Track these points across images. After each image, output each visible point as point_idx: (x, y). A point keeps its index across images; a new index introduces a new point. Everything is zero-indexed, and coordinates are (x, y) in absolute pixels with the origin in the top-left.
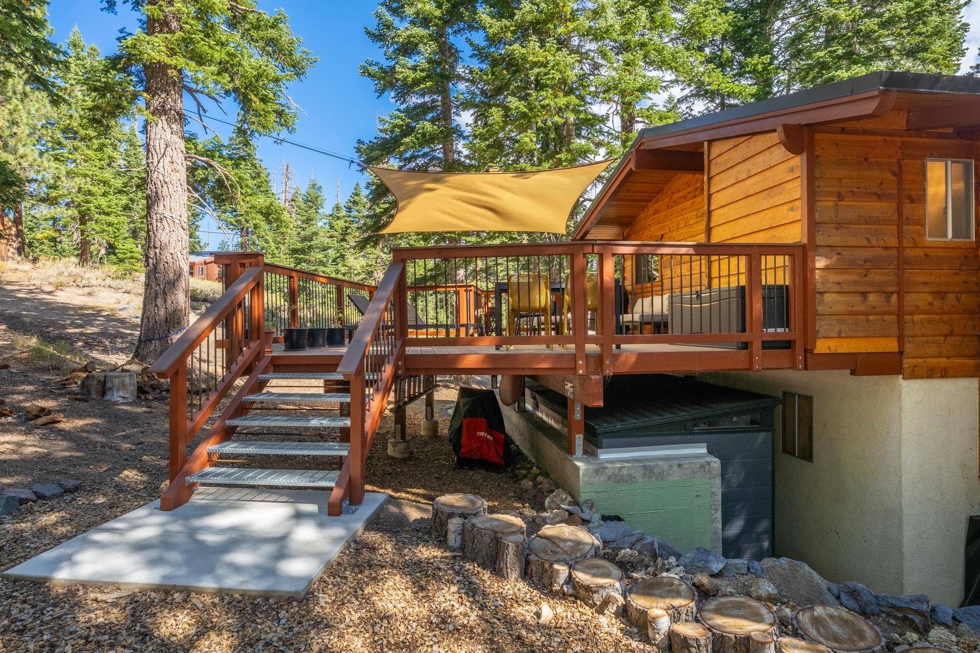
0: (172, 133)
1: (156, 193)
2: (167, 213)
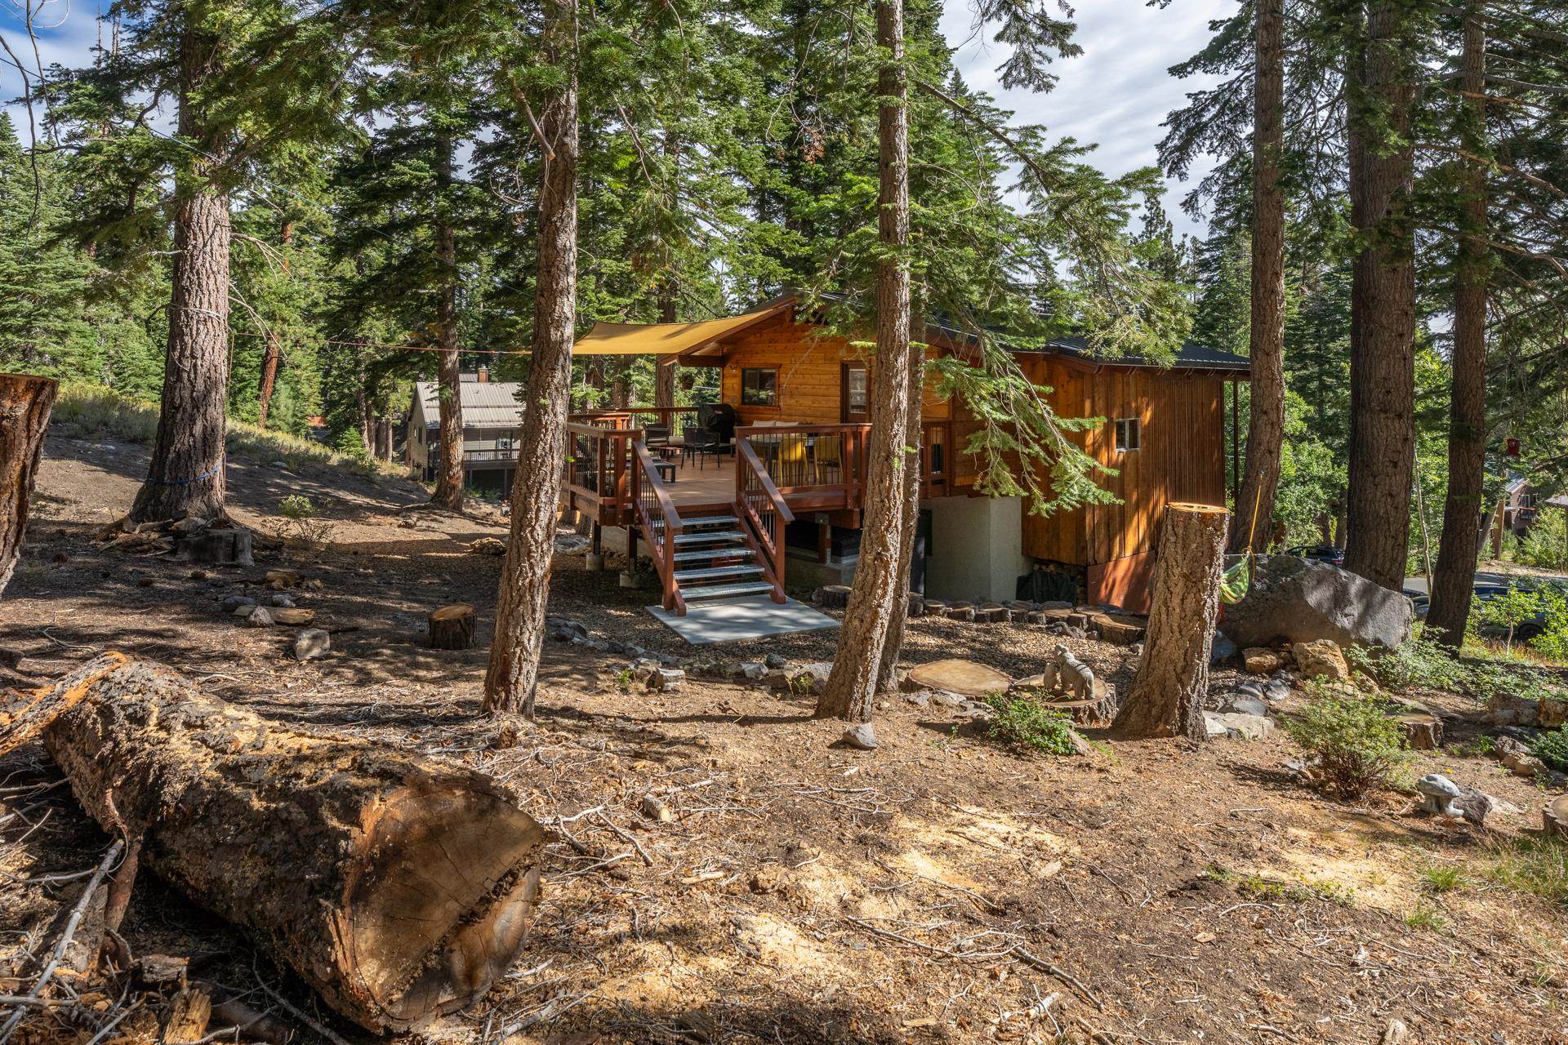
1: (200, 285)
2: (213, 313)
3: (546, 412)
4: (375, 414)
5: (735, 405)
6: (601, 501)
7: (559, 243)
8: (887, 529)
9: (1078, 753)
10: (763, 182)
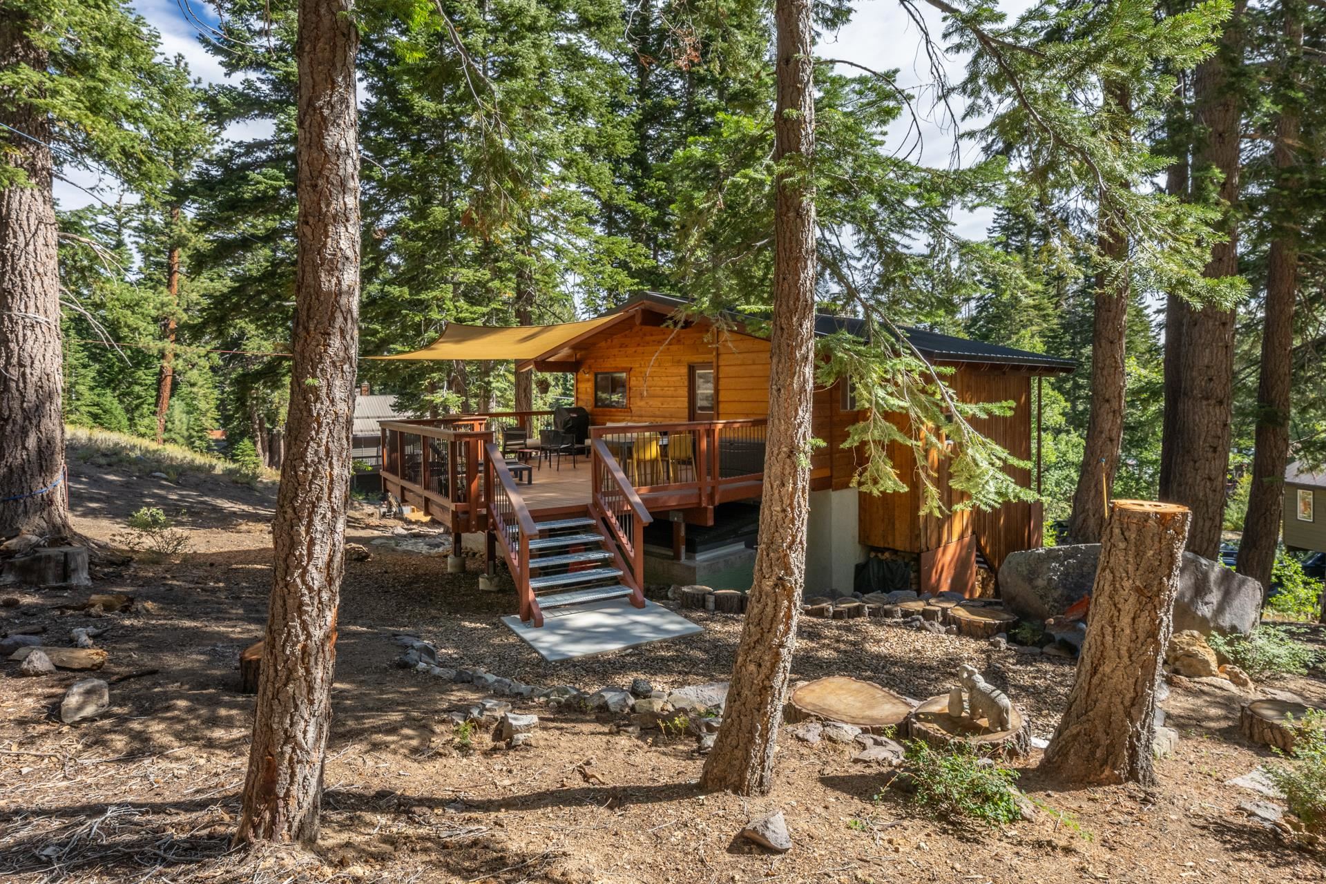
0: (44, 202)
1: (23, 287)
2: (41, 318)
3: (318, 398)
4: (268, 425)
5: (588, 407)
6: (452, 507)
7: (329, 142)
8: (790, 547)
9: (1024, 819)
10: (611, 198)
